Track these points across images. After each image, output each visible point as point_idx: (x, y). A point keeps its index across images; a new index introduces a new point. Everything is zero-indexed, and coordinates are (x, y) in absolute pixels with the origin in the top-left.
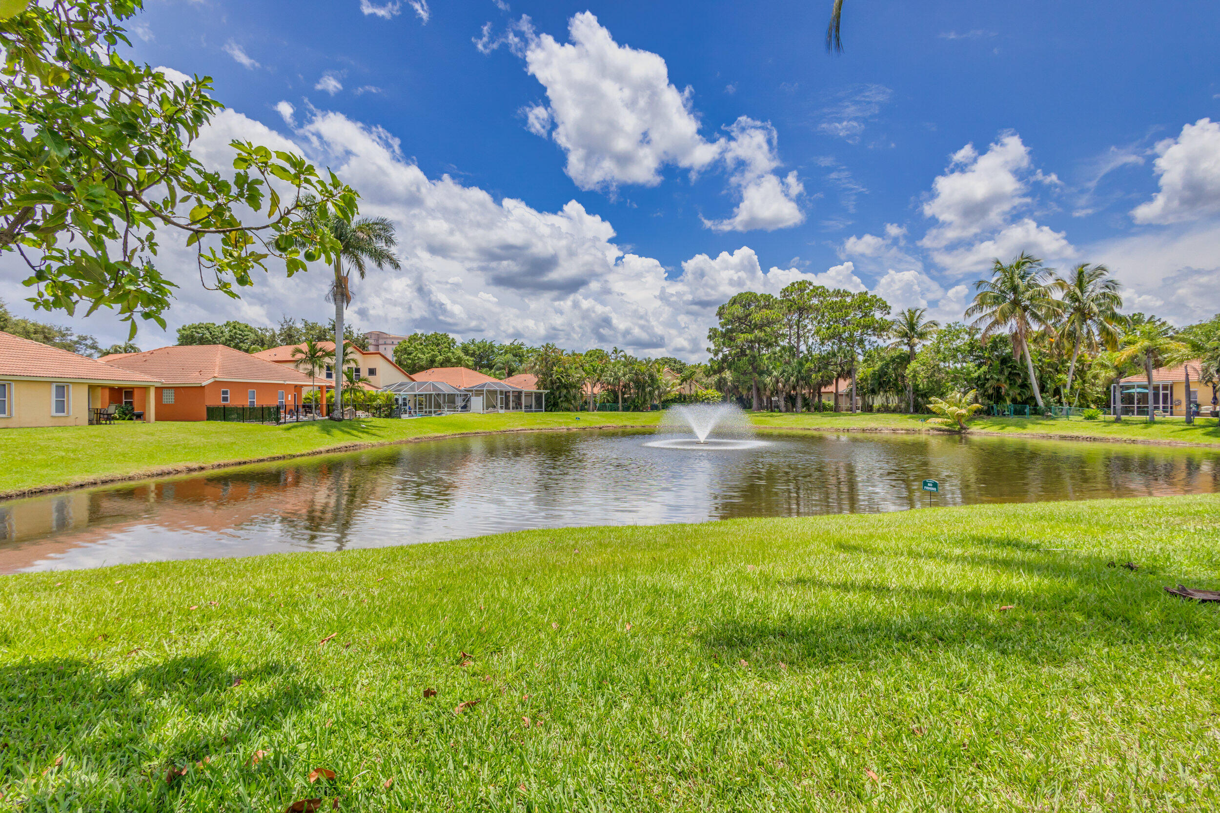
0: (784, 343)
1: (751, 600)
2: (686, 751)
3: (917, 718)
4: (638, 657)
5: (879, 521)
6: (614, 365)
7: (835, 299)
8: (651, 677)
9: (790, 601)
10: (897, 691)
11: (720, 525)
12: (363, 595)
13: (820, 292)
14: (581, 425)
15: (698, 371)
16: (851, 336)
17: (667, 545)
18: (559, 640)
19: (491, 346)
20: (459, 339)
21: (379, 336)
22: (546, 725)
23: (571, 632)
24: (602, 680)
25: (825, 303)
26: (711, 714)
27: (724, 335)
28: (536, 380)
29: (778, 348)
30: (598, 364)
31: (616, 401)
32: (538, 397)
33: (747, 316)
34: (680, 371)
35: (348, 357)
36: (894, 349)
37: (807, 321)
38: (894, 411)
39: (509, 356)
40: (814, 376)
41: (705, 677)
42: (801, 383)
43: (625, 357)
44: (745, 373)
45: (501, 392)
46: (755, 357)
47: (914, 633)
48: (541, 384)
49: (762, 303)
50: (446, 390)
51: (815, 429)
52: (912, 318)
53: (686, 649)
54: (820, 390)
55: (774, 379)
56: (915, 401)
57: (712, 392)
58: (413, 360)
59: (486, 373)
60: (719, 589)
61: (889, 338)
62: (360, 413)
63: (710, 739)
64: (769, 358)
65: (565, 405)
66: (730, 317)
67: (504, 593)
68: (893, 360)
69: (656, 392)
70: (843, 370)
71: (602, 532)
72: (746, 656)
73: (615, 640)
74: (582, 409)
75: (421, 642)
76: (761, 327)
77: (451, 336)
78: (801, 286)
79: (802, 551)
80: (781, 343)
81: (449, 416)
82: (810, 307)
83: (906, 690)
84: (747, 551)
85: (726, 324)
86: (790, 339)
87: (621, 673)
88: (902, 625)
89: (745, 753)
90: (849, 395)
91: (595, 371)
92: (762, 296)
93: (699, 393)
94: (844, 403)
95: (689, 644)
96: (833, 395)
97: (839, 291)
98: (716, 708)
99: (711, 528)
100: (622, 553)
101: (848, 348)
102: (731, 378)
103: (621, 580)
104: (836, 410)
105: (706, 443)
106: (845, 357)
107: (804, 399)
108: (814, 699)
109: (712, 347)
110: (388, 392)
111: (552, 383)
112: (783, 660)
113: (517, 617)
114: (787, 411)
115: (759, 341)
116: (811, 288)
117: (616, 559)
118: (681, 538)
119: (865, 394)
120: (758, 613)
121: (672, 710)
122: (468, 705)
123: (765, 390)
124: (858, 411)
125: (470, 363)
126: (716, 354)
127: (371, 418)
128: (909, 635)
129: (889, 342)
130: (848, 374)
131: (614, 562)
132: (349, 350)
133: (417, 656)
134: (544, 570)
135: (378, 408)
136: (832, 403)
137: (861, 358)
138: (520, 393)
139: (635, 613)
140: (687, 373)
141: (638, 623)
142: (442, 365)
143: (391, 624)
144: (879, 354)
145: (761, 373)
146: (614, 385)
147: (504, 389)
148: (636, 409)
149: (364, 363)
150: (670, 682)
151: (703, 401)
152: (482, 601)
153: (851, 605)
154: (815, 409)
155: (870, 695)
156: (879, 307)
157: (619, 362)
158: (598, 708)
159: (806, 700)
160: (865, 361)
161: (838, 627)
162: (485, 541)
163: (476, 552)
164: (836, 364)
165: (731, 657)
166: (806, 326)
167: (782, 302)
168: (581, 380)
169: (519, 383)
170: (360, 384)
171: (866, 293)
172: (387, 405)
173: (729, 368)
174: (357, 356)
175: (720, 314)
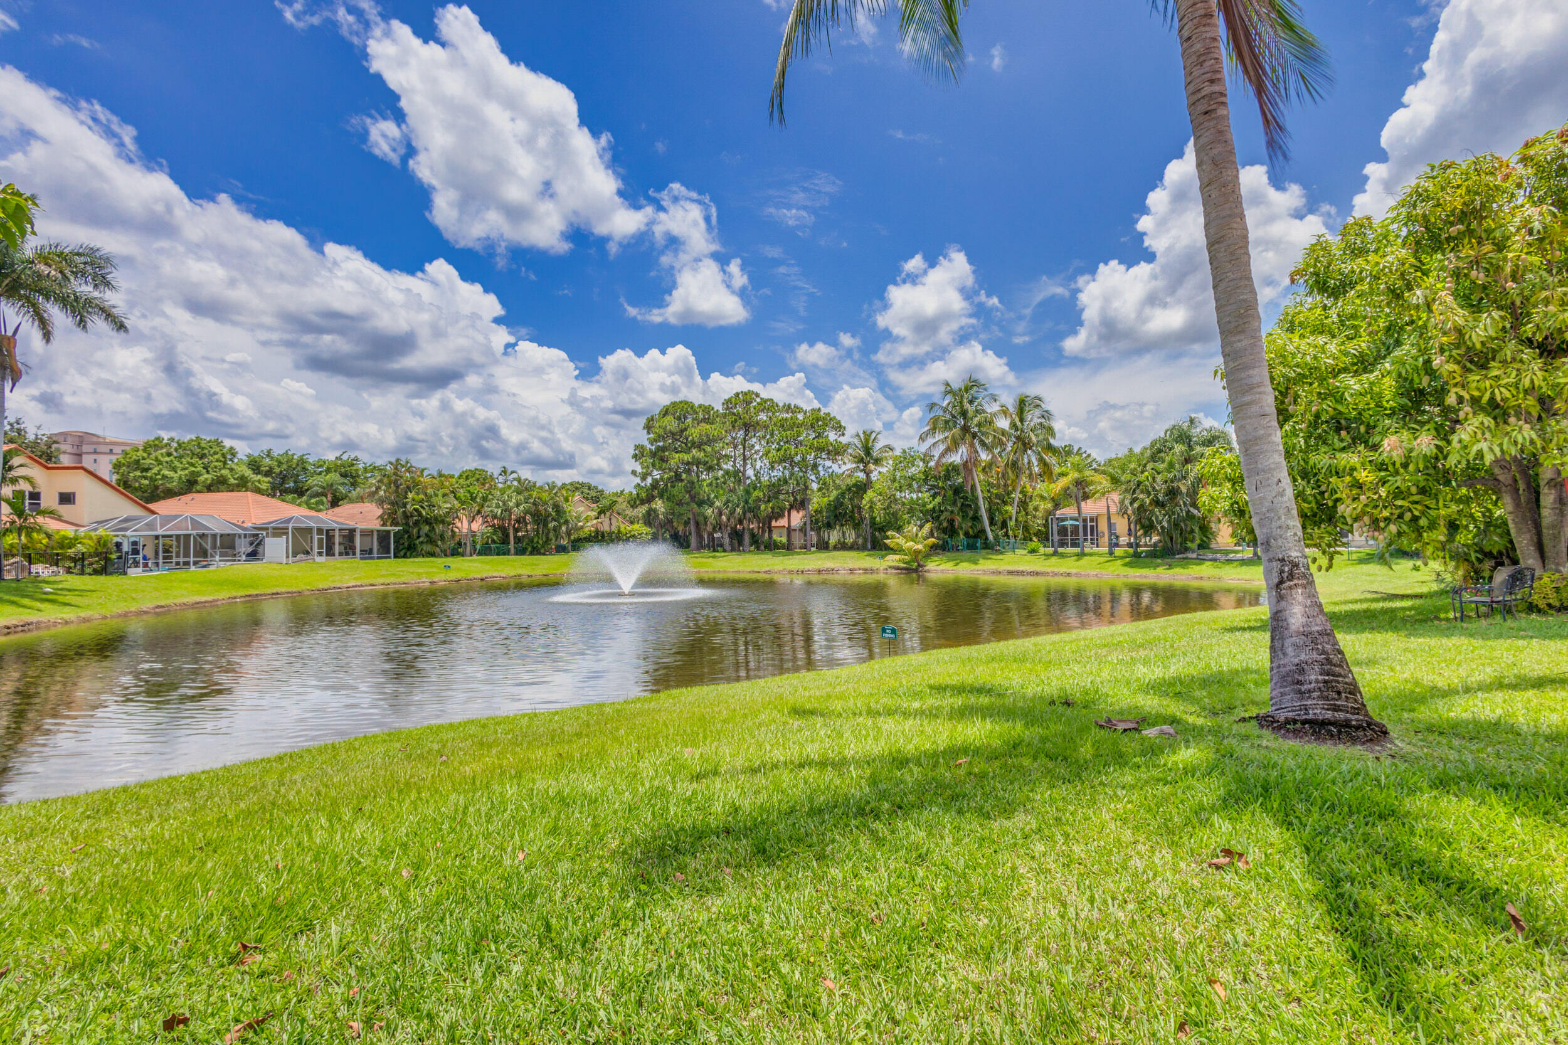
0: (728, 466)
1: (689, 793)
2: (602, 1013)
3: (876, 903)
4: (536, 896)
5: (837, 677)
6: (503, 491)
7: (785, 415)
8: (553, 921)
9: (737, 787)
10: (855, 877)
11: (651, 699)
12: (39, 881)
13: (768, 406)
14: (453, 575)
15: (620, 500)
16: (804, 459)
17: (579, 735)
18: (413, 894)
19: (302, 461)
20: (243, 449)
21: (82, 443)
22: (388, 1026)
23: (433, 879)
24: (480, 939)
25: (775, 419)
26: (636, 955)
27: (653, 455)
28: (380, 512)
29: (721, 473)
30: (476, 489)
31: (505, 541)
32: (384, 537)
33: (682, 431)
34: (596, 500)
35: (14, 473)
36: (850, 476)
37: (754, 440)
38: (852, 547)
39: (334, 477)
40: (763, 507)
41: (629, 905)
42: (749, 515)
43: (519, 480)
44: (680, 503)
45: (320, 531)
46: (693, 483)
47: (873, 804)
48: (390, 517)
49: (701, 416)
50: (216, 527)
51: (766, 572)
52: (867, 441)
53: (604, 873)
54: (770, 524)
55: (716, 511)
56: (873, 535)
57: (639, 528)
58: (151, 479)
59: (293, 502)
60: (647, 785)
61: (845, 463)
62: (39, 568)
63: (635, 988)
64: (710, 484)
65: (427, 548)
66: (661, 432)
67: (319, 837)
68: (849, 489)
69: (564, 528)
70: (795, 500)
71: (484, 726)
72: (682, 868)
73: (501, 878)
74: (454, 553)
75: (160, 940)
76: (699, 446)
77: (228, 443)
78: (747, 398)
79: (750, 724)
80: (725, 467)
81: (220, 568)
82: (758, 423)
83: (864, 873)
84: (685, 731)
85: (656, 441)
86: (734, 462)
87: (509, 923)
88: (861, 798)
89: (680, 996)
90: (803, 529)
91: (473, 499)
92: (700, 406)
93: (622, 529)
94: (798, 540)
95: (607, 866)
96: (785, 531)
97: (789, 406)
98: (644, 943)
99: (639, 705)
100: (514, 754)
101: (801, 474)
102: (663, 510)
103: (511, 791)
104: (788, 548)
105: (632, 595)
106: (798, 484)
107: (753, 536)
108: (764, 905)
109: (639, 469)
110: (101, 532)
111: (406, 516)
112: (727, 865)
113: (343, 871)
114: (733, 550)
115: (698, 463)
116: (758, 400)
117: (505, 762)
118: (598, 722)
119: (820, 528)
120: (698, 808)
121: (583, 961)
122: (250, 1026)
123: (706, 524)
124: (814, 549)
125: (264, 486)
126: (644, 479)
127: (62, 576)
128: (868, 808)
129: (844, 468)
130: (801, 504)
131: (501, 767)
132: (16, 461)
133: (151, 965)
134: (389, 792)
135: (80, 559)
136: (784, 540)
137: (815, 486)
138: (352, 531)
139: (532, 834)
140: (605, 502)
141: (535, 849)
142: (209, 488)
143: (98, 920)
144: (834, 481)
145: (701, 503)
146: (503, 519)
147: (325, 526)
148: (535, 551)
149: (49, 485)
150: (581, 922)
151: (628, 539)
152: (279, 856)
153: (806, 783)
154: (765, 547)
155: (827, 888)
156: (833, 427)
157: (509, 487)
158: (473, 982)
159: (754, 909)
160: (820, 489)
161: (792, 811)
162: (288, 761)
163: (271, 780)
164: (787, 493)
165: (664, 871)
166: (753, 446)
167: (724, 416)
168: (452, 512)
169: (351, 517)
170: (40, 519)
171: (819, 410)
172: (97, 554)
173: (661, 496)
174: (35, 472)
175: (648, 428)
